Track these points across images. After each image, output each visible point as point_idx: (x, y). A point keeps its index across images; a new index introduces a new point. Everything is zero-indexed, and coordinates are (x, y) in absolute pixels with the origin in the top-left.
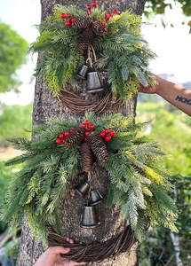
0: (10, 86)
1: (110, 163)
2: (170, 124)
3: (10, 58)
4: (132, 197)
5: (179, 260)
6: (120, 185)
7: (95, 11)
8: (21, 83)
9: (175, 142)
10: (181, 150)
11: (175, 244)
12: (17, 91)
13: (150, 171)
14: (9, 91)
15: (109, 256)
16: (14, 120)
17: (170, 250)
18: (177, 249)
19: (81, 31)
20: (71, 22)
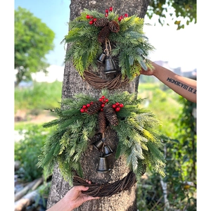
0: (39, 67)
1: (118, 127)
2: (163, 100)
3: (40, 45)
4: (134, 151)
5: (166, 200)
6: (126, 142)
7: (111, 14)
8: (48, 65)
9: (166, 114)
10: (171, 120)
11: (164, 188)
12: (45, 71)
13: (147, 133)
14: (39, 71)
15: (116, 193)
16: (43, 94)
17: (160, 193)
18: (165, 192)
19: (101, 28)
20: (93, 21)
